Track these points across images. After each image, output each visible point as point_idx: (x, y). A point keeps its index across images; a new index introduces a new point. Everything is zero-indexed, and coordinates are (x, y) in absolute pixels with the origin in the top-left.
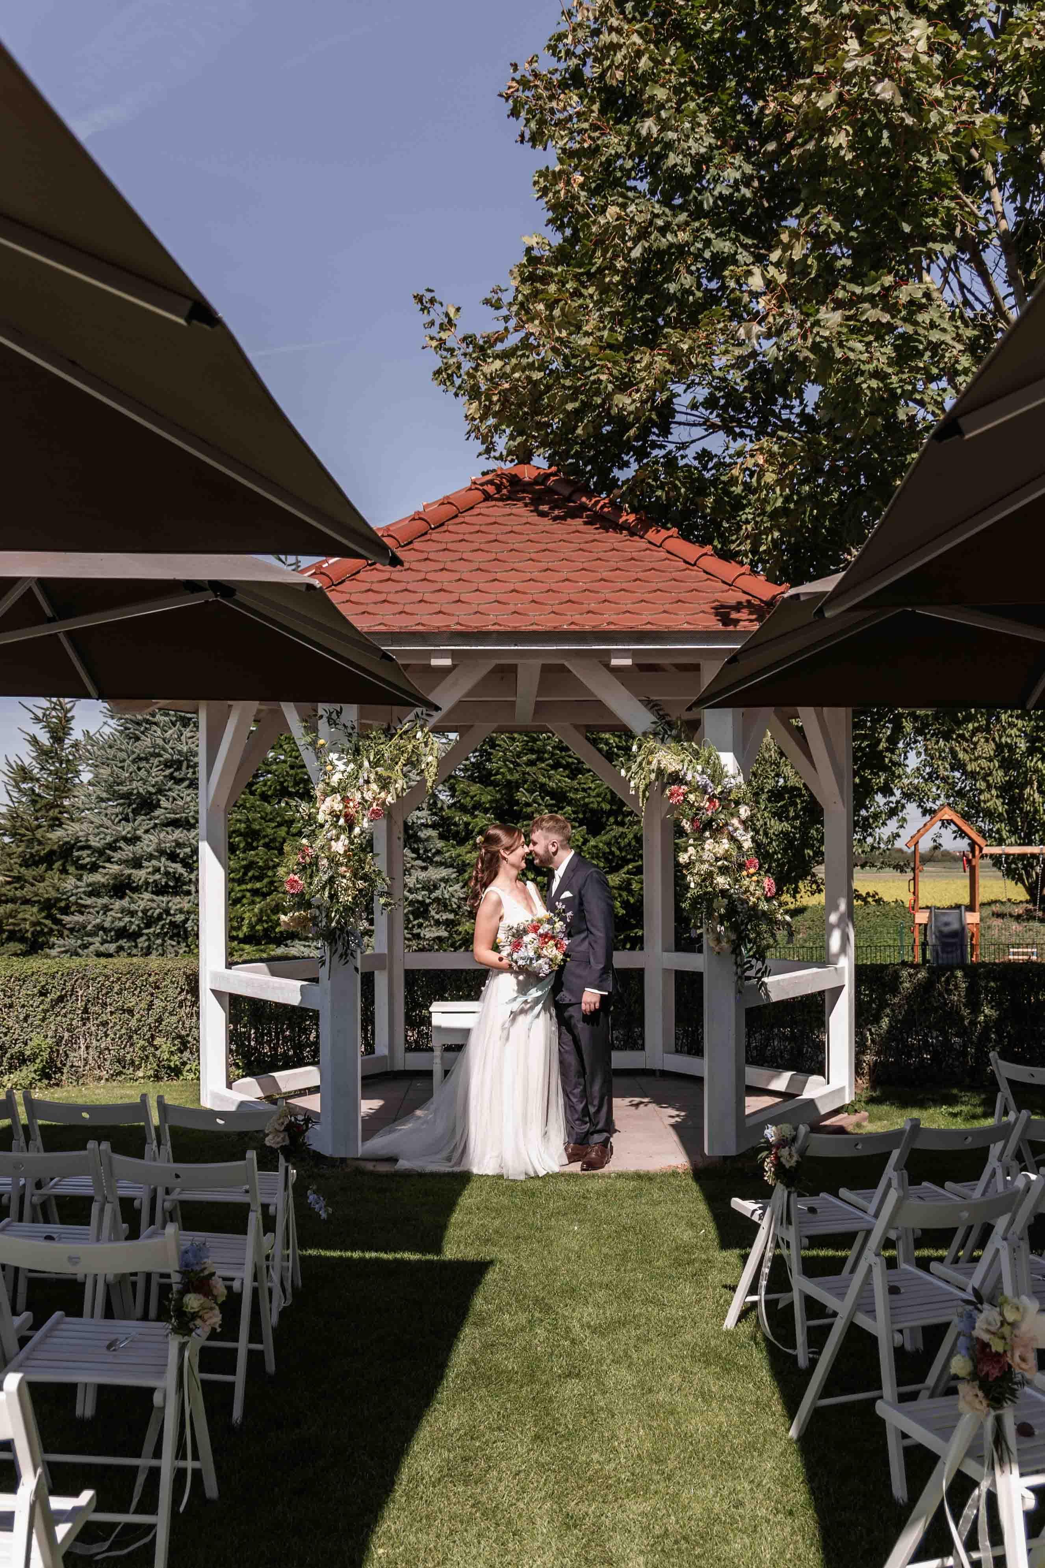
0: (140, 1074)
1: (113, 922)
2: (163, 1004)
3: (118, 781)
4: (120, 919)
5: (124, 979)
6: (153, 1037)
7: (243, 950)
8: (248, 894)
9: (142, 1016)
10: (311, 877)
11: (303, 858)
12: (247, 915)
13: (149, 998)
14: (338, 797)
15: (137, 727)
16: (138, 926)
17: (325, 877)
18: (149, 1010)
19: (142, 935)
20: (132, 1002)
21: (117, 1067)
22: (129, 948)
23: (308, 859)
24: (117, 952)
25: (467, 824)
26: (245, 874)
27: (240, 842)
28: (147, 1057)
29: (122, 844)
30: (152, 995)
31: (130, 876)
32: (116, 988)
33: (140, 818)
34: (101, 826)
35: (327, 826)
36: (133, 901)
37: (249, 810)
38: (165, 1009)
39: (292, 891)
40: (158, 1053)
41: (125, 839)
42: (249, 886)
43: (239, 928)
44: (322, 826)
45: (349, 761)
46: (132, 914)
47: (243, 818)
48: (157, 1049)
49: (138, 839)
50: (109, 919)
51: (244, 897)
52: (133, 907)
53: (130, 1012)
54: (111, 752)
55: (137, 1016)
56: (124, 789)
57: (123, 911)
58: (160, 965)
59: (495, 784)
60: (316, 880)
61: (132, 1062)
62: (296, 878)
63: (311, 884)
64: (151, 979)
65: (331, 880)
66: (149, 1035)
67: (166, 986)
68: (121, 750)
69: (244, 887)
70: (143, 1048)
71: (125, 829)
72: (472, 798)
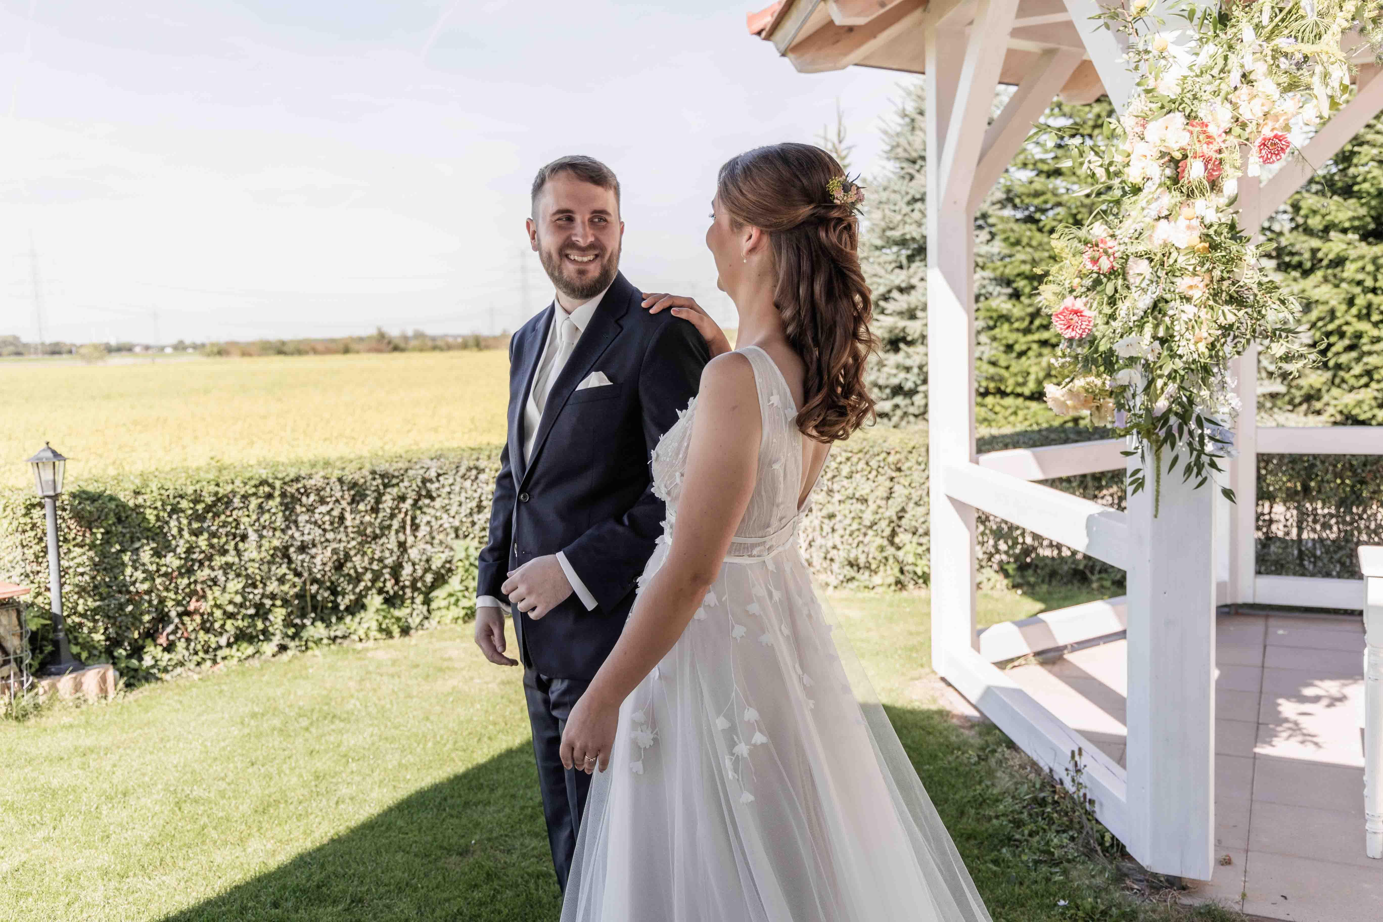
0: (877, 580)
1: (888, 379)
2: (906, 492)
3: (891, 225)
4: (895, 375)
5: (855, 459)
6: (894, 533)
7: (1028, 408)
8: (1035, 346)
9: (879, 507)
10: (1112, 301)
11: (1095, 261)
12: (1033, 370)
13: (888, 484)
14: (1178, 118)
15: (912, 165)
16: (915, 383)
17: (1145, 301)
18: (888, 498)
19: (917, 392)
20: (864, 489)
21: (850, 572)
22: (906, 406)
23: (1105, 264)
24: (894, 410)
25: (1314, 251)
26: (1031, 322)
27: (1025, 286)
28: (886, 559)
29: (895, 294)
30: (892, 479)
31: (904, 329)
32: (845, 470)
33: (914, 266)
34: (875, 275)
35: (1149, 188)
36: (908, 356)
37: (1035, 249)
38: (909, 498)
39: (1069, 334)
40: (900, 554)
41: (901, 290)
42: (1036, 337)
43: (1024, 384)
44: (1137, 190)
45: (1202, 41)
46: (908, 369)
47: (1028, 258)
48: (899, 548)
49: (913, 287)
50: (885, 375)
51: (1029, 349)
52: (908, 363)
53: (864, 501)
54: (884, 196)
55: (873, 507)
56: (896, 234)
57: (898, 367)
58: (901, 440)
59: (1359, 196)
60: (1123, 308)
61: (868, 567)
62: (1079, 304)
63: (1112, 317)
64: (891, 459)
65: (1157, 307)
66: (888, 532)
67: (910, 468)
68: (895, 192)
69: (1030, 337)
70: (882, 549)
71: (900, 278)
72: (1324, 216)
